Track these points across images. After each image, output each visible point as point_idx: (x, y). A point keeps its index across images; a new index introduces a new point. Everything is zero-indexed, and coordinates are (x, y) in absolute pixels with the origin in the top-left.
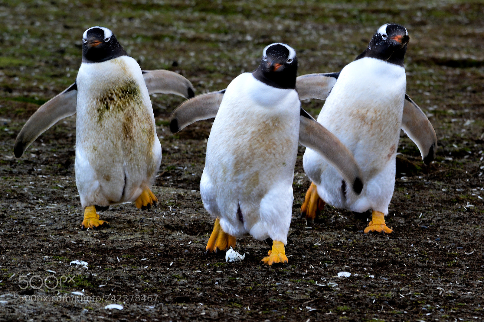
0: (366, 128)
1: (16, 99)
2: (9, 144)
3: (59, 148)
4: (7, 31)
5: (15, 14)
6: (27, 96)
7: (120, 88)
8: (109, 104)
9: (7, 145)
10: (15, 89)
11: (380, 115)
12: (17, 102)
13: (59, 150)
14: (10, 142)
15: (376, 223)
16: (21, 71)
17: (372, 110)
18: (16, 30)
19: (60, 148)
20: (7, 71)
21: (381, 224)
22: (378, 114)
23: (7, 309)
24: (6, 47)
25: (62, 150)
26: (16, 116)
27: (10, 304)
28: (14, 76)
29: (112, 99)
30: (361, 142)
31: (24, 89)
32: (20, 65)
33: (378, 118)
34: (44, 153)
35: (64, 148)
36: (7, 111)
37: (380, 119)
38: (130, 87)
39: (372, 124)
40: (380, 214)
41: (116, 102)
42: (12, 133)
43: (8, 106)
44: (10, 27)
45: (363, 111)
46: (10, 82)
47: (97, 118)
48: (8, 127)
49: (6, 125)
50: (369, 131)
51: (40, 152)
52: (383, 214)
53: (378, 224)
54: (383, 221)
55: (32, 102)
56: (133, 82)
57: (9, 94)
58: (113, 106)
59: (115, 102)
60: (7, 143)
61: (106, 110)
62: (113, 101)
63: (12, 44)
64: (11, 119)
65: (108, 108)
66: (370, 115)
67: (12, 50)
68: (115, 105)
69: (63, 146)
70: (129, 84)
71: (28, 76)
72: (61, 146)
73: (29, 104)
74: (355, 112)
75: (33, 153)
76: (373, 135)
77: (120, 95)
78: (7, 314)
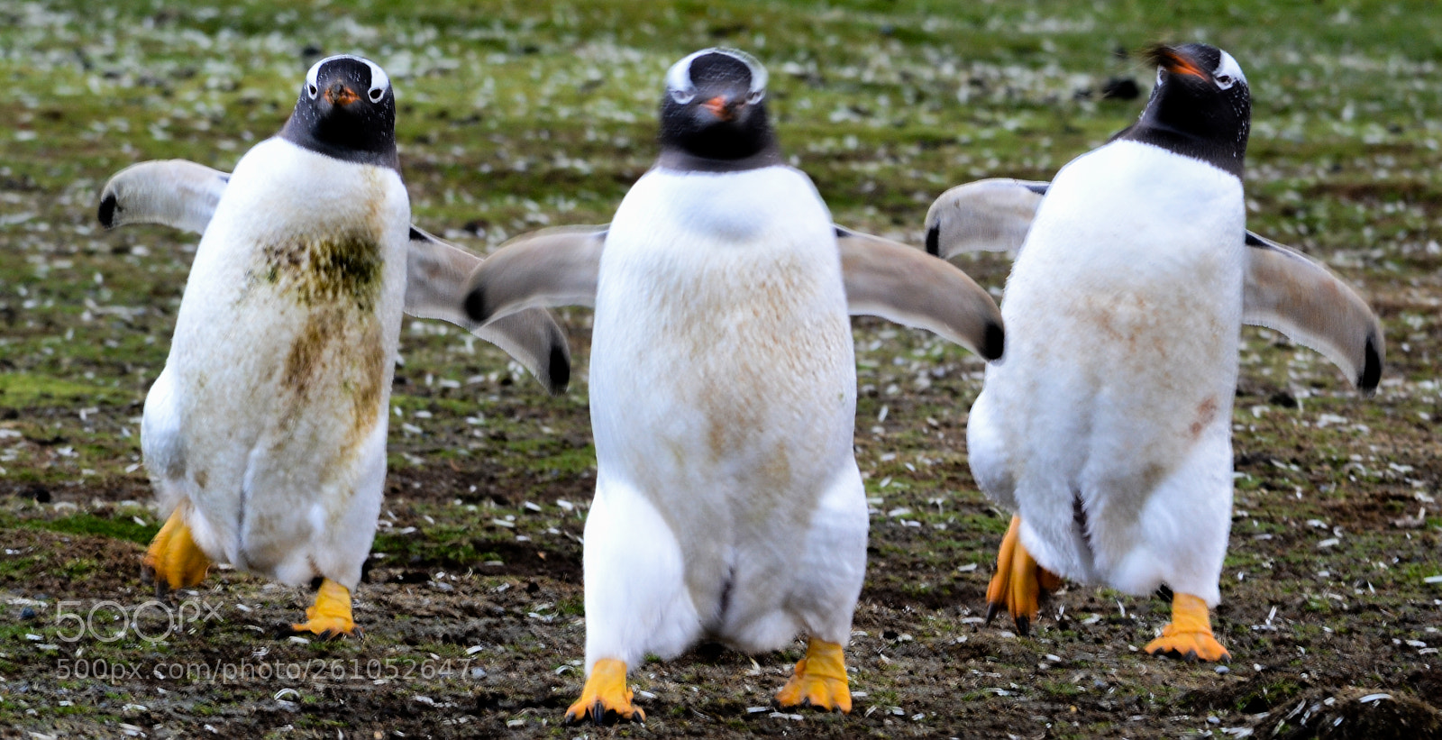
0: (1115, 351)
1: (64, 525)
2: (43, 688)
3: (221, 700)
4: (29, 281)
5: (58, 219)
6: (103, 513)
7: (331, 246)
8: (281, 270)
9: (35, 692)
10: (60, 488)
11: (1155, 312)
12: (67, 536)
13: (224, 709)
14: (46, 683)
15: (1183, 629)
16: (81, 424)
17: (1129, 296)
18: (62, 274)
19: (228, 701)
20: (30, 425)
21: (1196, 632)
22: (1150, 306)
24: (26, 334)
25: (233, 708)
26: (63, 587)
28: (59, 441)
29: (295, 262)
30: (1106, 391)
31: (94, 488)
32: (78, 400)
33: (1151, 321)
34: (168, 718)
35: (241, 699)
36: (35, 569)
37: (1158, 323)
38: (359, 254)
39: (1132, 338)
40: (1194, 601)
41: (303, 274)
42: (51, 648)
43: (39, 550)
44: (40, 266)
45: (1104, 301)
46: (43, 463)
47: (237, 295)
48: (38, 625)
49: (32, 619)
50: (1127, 358)
51: (155, 716)
52: (1203, 601)
53: (1187, 632)
54: (1204, 623)
55: (121, 534)
56: (372, 247)
57: (40, 507)
58: (290, 280)
59: (298, 273)
60: (36, 687)
61: (266, 281)
62: (293, 268)
63: (49, 324)
64: (49, 596)
65: (273, 277)
66: (1125, 312)
67: (47, 347)
68: (296, 279)
69: (238, 692)
70: (359, 247)
71: (109, 440)
72: (229, 694)
73: (113, 544)
74: (1081, 305)
75: (130, 721)
76: (1139, 369)
77: (322, 262)
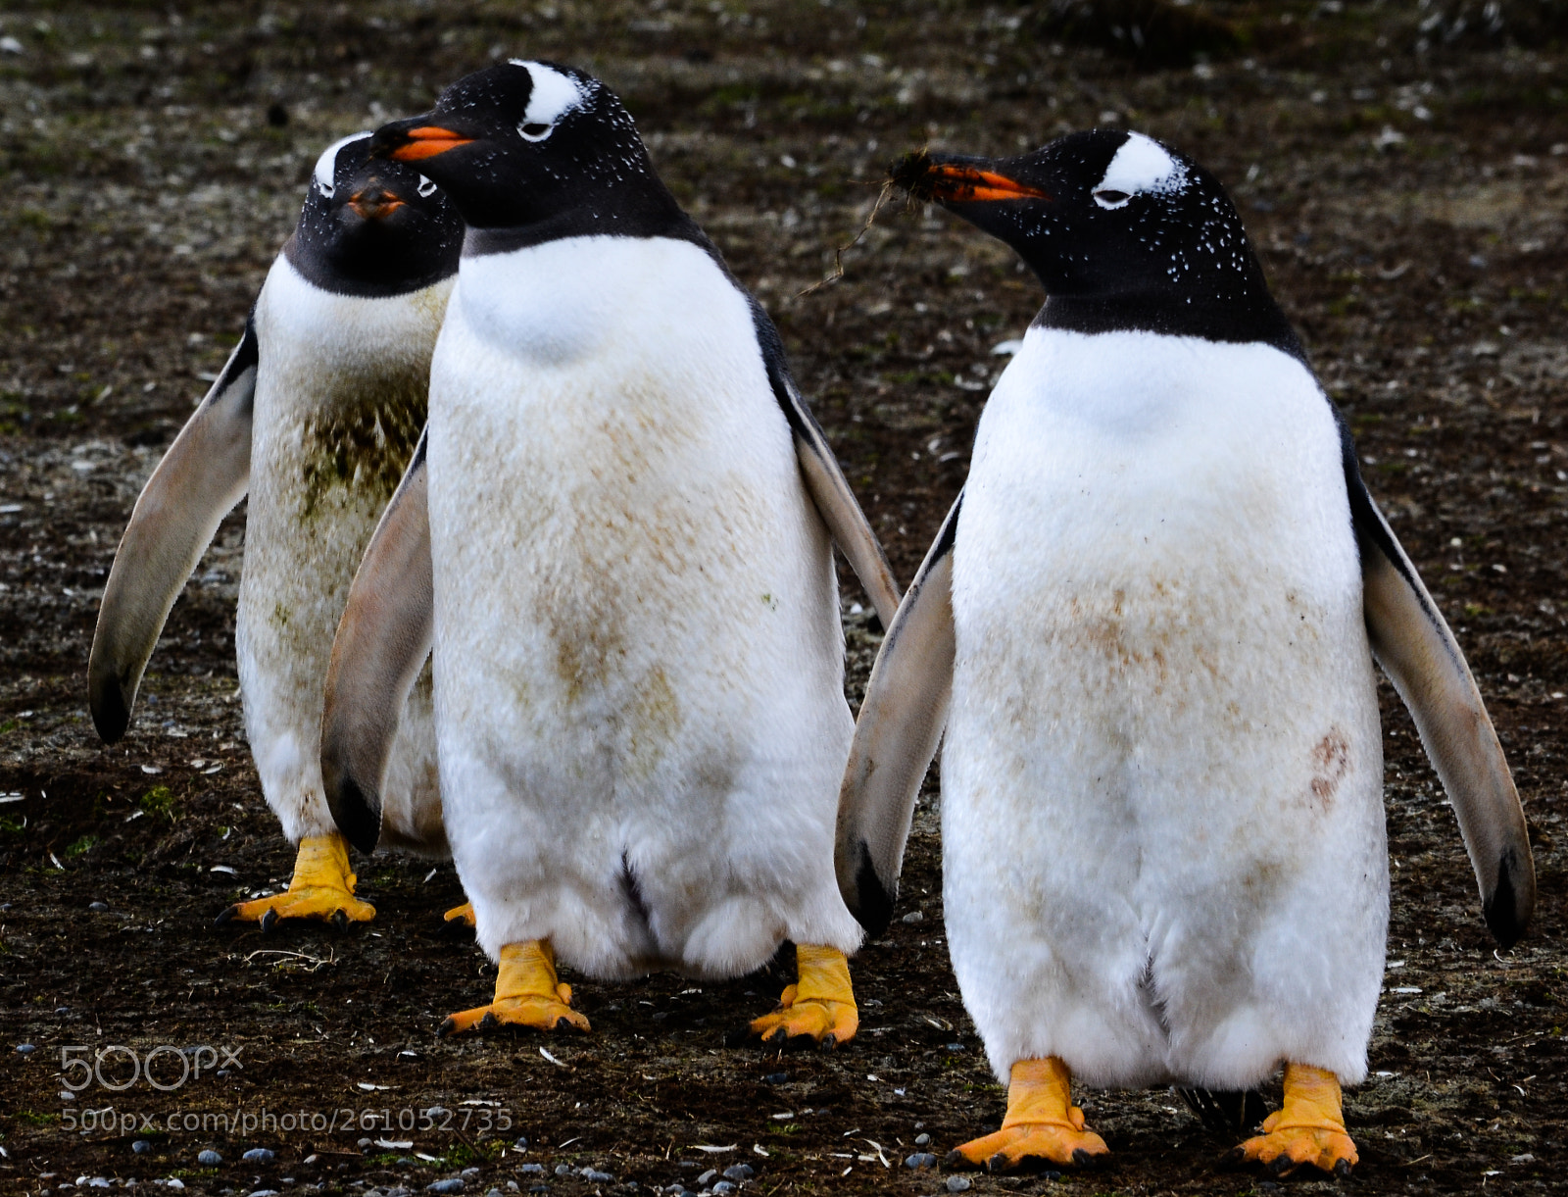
23: (95, 486)
27: (100, 470)
78: (95, 500)
